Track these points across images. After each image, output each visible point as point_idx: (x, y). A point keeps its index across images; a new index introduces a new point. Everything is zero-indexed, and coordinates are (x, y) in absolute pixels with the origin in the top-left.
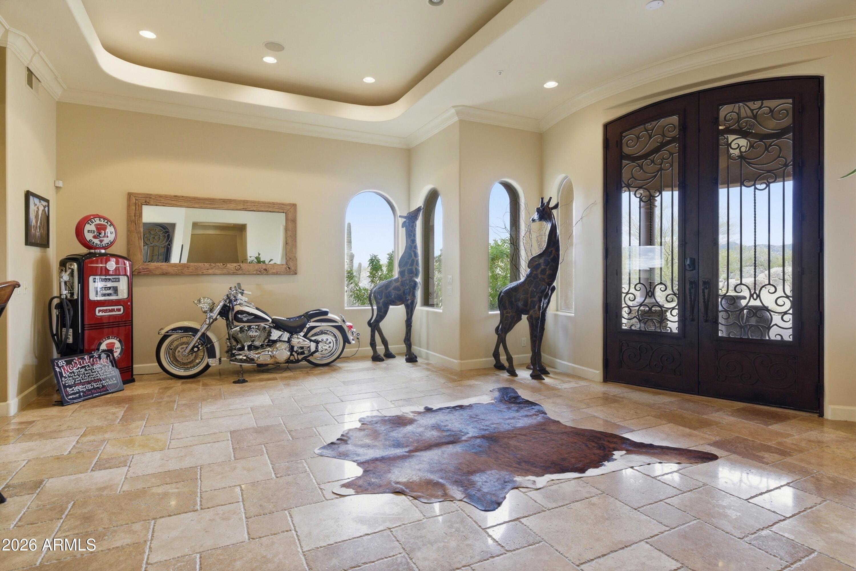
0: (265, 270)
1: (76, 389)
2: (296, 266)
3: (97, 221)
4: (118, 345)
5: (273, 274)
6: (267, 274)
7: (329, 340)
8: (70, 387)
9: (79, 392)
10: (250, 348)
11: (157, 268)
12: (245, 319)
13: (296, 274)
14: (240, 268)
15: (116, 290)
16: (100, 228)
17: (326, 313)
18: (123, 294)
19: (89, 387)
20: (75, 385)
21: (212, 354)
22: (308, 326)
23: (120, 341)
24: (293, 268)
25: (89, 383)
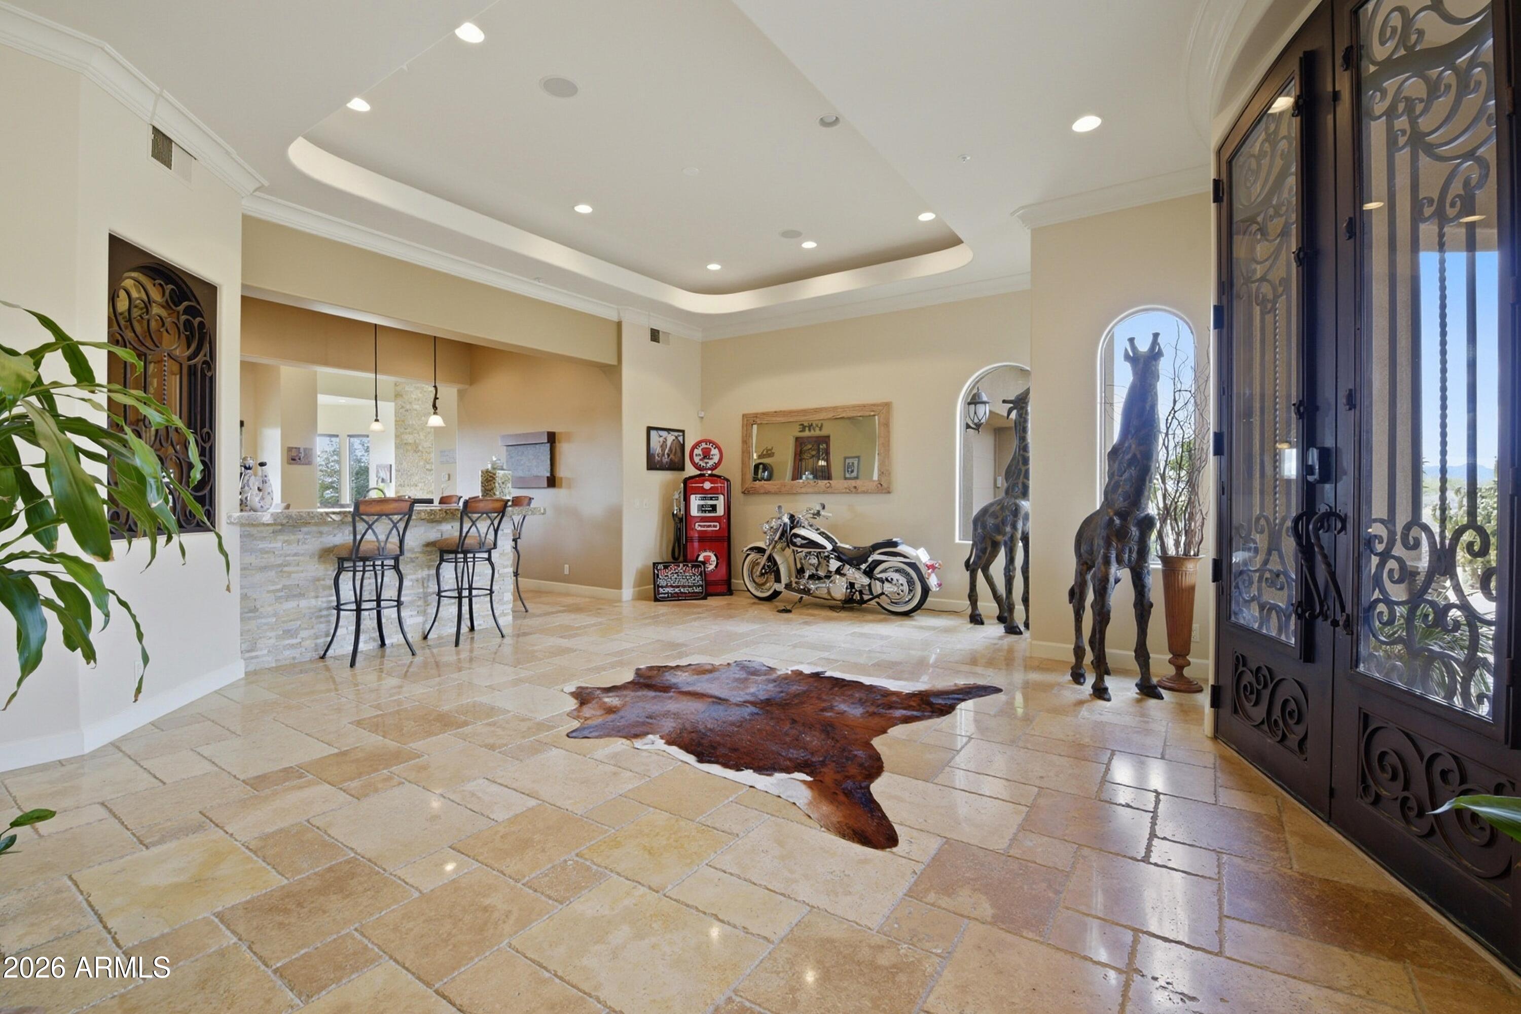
0: (855, 487)
1: (667, 590)
2: (889, 483)
3: (704, 445)
4: (713, 558)
5: (864, 492)
6: (857, 493)
7: (900, 582)
8: (662, 587)
9: (668, 593)
10: (812, 577)
11: (762, 486)
12: (799, 544)
13: (889, 492)
14: (830, 487)
15: (714, 508)
16: (706, 455)
17: (895, 545)
18: (720, 511)
19: (677, 590)
20: (667, 586)
21: (778, 580)
22: (870, 560)
23: (716, 555)
24: (885, 485)
25: (678, 587)
